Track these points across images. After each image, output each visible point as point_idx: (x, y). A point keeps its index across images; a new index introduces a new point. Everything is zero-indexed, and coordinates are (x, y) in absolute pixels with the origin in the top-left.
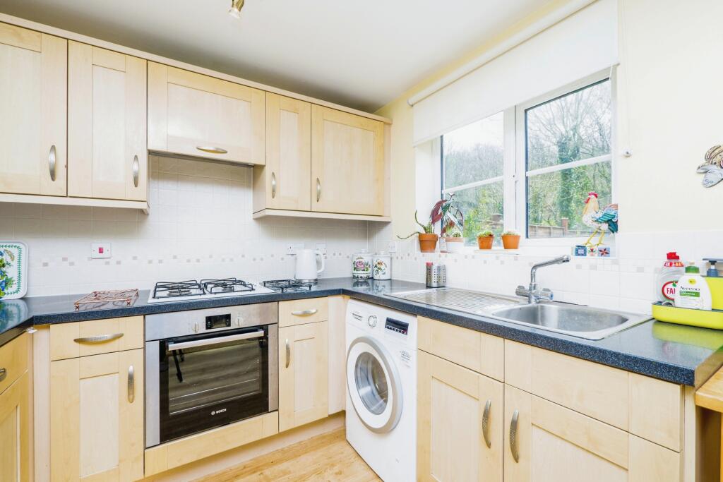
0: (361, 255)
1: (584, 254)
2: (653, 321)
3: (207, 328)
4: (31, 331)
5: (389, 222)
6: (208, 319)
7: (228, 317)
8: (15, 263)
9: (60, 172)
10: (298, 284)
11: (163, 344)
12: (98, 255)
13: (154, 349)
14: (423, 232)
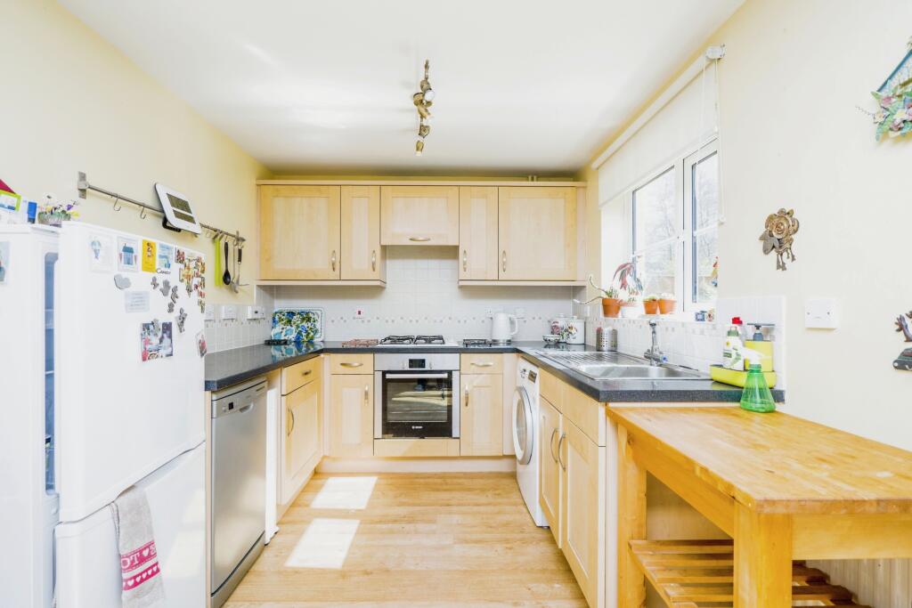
0: (558, 320)
1: (703, 320)
2: (711, 382)
3: (410, 367)
4: (322, 355)
5: (584, 287)
6: (411, 361)
7: (423, 361)
8: (319, 320)
9: (337, 267)
10: (495, 342)
11: (384, 373)
12: (357, 315)
13: (379, 376)
14: (605, 296)
